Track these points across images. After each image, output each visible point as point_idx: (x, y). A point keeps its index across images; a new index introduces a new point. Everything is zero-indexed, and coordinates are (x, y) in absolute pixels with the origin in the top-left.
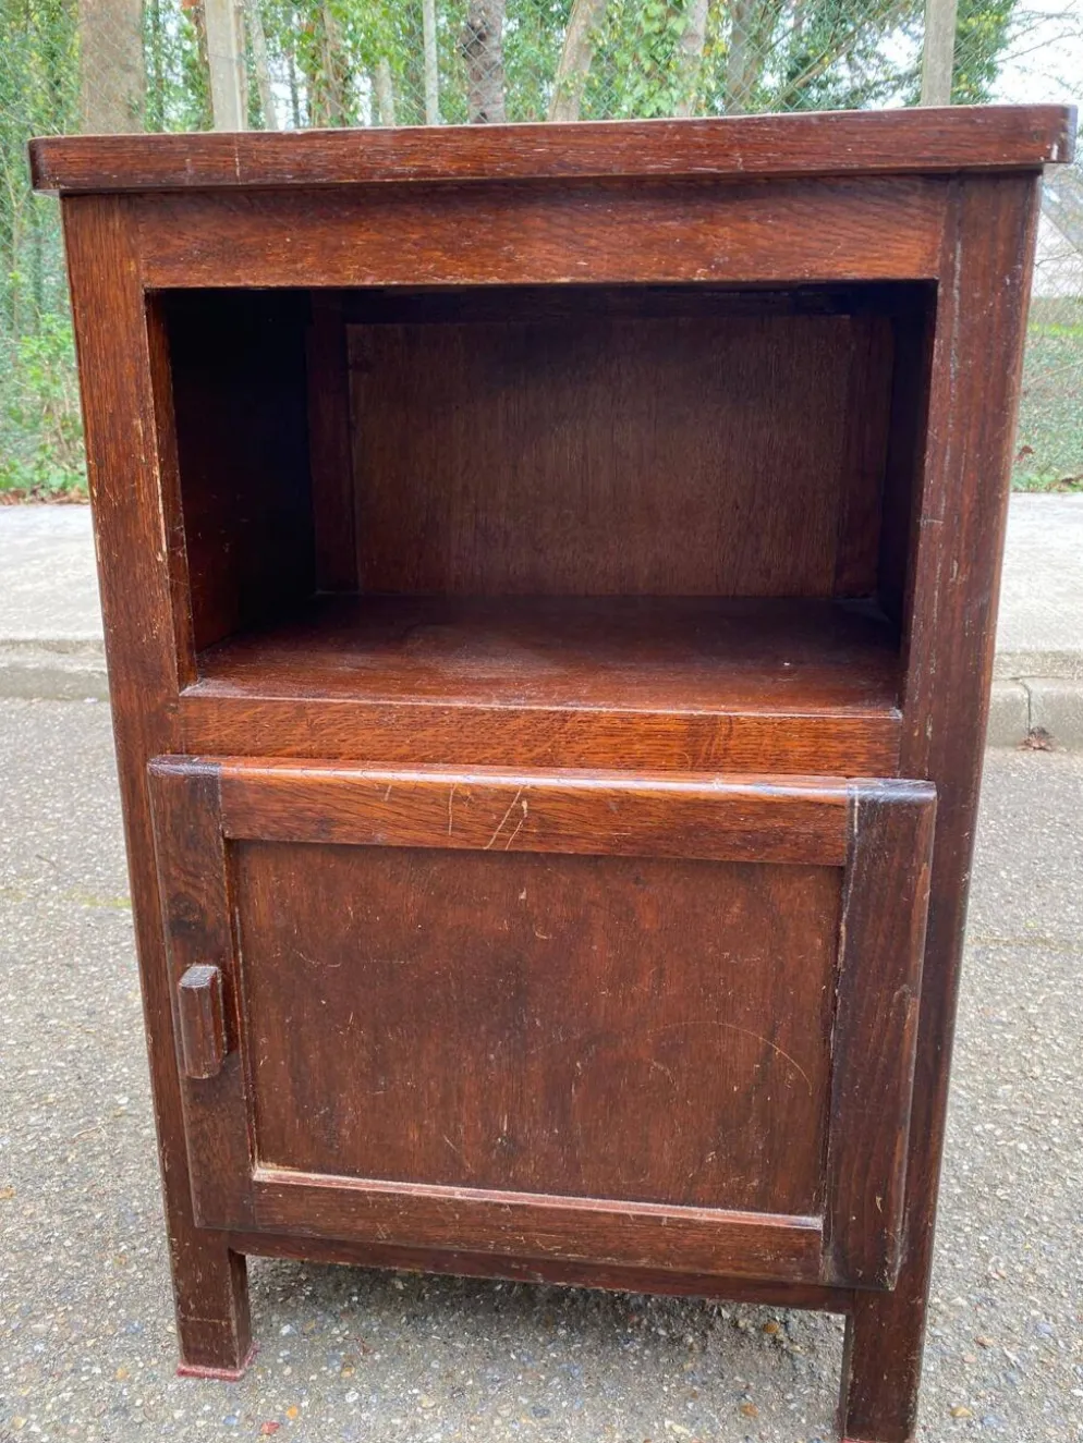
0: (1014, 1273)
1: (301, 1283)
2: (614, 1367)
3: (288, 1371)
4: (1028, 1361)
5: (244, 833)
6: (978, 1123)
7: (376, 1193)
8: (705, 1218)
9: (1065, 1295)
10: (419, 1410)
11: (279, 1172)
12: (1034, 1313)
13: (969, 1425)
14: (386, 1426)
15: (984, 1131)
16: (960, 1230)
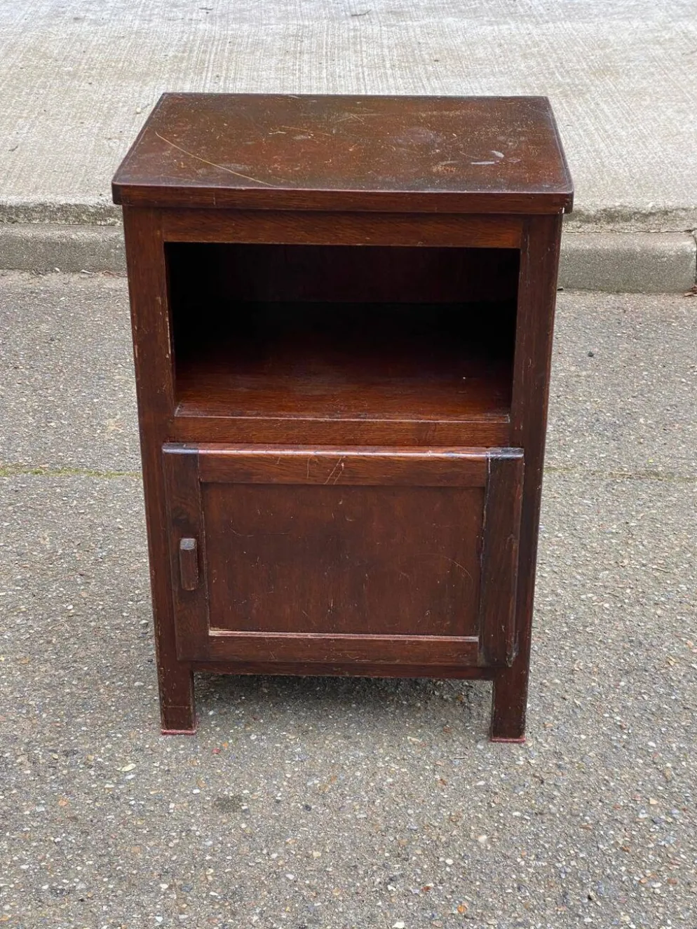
0: (587, 667)
1: (212, 693)
2: (382, 718)
3: (218, 729)
4: (585, 704)
5: (210, 480)
6: (585, 593)
7: (270, 638)
8: (425, 640)
9: (611, 675)
10: (288, 740)
11: (221, 632)
12: (593, 684)
13: (552, 730)
14: (273, 748)
15: (587, 598)
16: (563, 648)
